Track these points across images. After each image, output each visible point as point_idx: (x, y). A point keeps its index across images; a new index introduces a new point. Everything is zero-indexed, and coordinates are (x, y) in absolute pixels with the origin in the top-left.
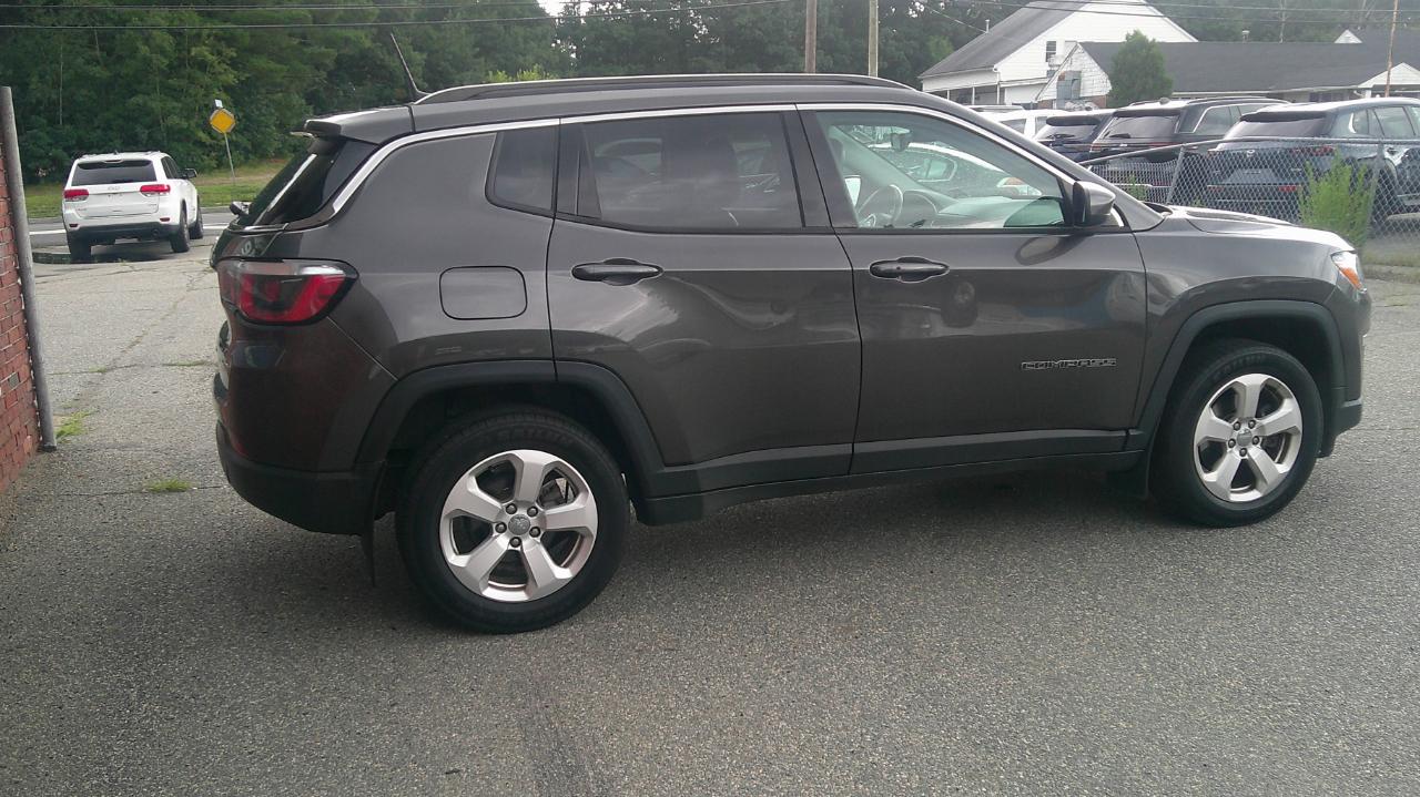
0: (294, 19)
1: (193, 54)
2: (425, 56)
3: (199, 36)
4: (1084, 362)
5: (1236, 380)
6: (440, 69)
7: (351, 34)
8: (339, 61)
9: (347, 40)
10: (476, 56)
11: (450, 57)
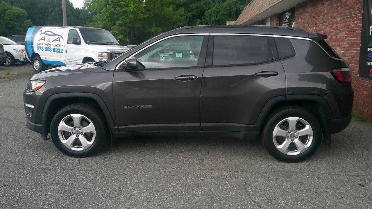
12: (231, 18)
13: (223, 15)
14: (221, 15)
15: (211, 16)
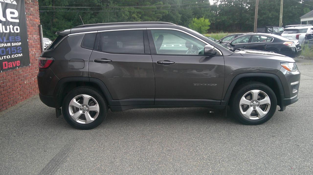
0: (153, 8)
1: (133, 16)
2: (181, 15)
3: (134, 12)
4: (209, 85)
5: (251, 91)
6: (185, 18)
7: (164, 11)
8: (163, 17)
9: (164, 13)
10: (192, 15)
11: (187, 15)
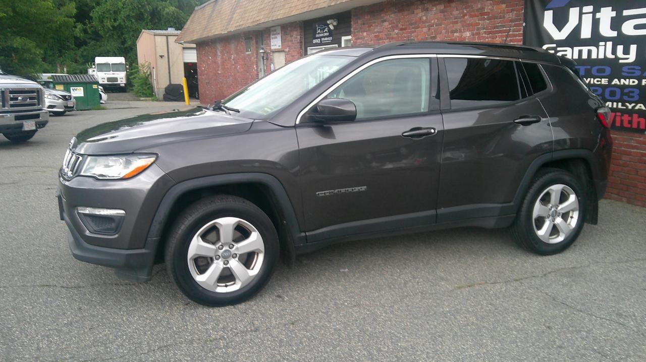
12: (144, 24)
13: (128, 17)
14: (123, 17)
15: (103, 18)
